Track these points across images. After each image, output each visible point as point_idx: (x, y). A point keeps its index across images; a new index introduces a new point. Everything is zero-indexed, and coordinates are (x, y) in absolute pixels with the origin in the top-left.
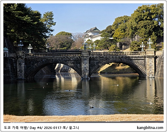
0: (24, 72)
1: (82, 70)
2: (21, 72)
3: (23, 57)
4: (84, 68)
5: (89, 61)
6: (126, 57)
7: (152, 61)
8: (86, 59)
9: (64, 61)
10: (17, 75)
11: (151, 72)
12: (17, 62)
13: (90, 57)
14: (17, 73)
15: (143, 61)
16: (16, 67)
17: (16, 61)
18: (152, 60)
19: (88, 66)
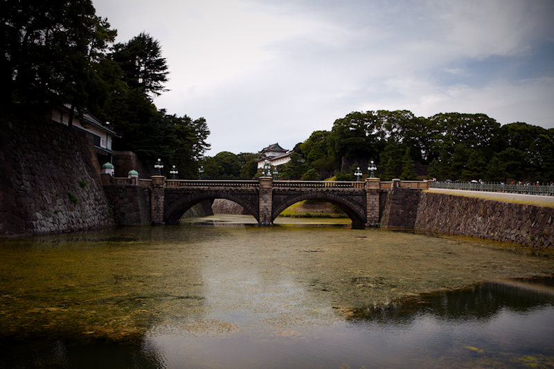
0: (162, 212)
1: (261, 210)
2: (158, 212)
3: (162, 186)
4: (263, 208)
5: (271, 196)
6: (333, 190)
7: (376, 199)
8: (266, 192)
9: (231, 194)
10: (151, 215)
11: (373, 216)
12: (152, 194)
13: (274, 190)
14: (150, 212)
15: (361, 198)
16: (150, 203)
17: (150, 192)
18: (375, 197)
19: (271, 205)
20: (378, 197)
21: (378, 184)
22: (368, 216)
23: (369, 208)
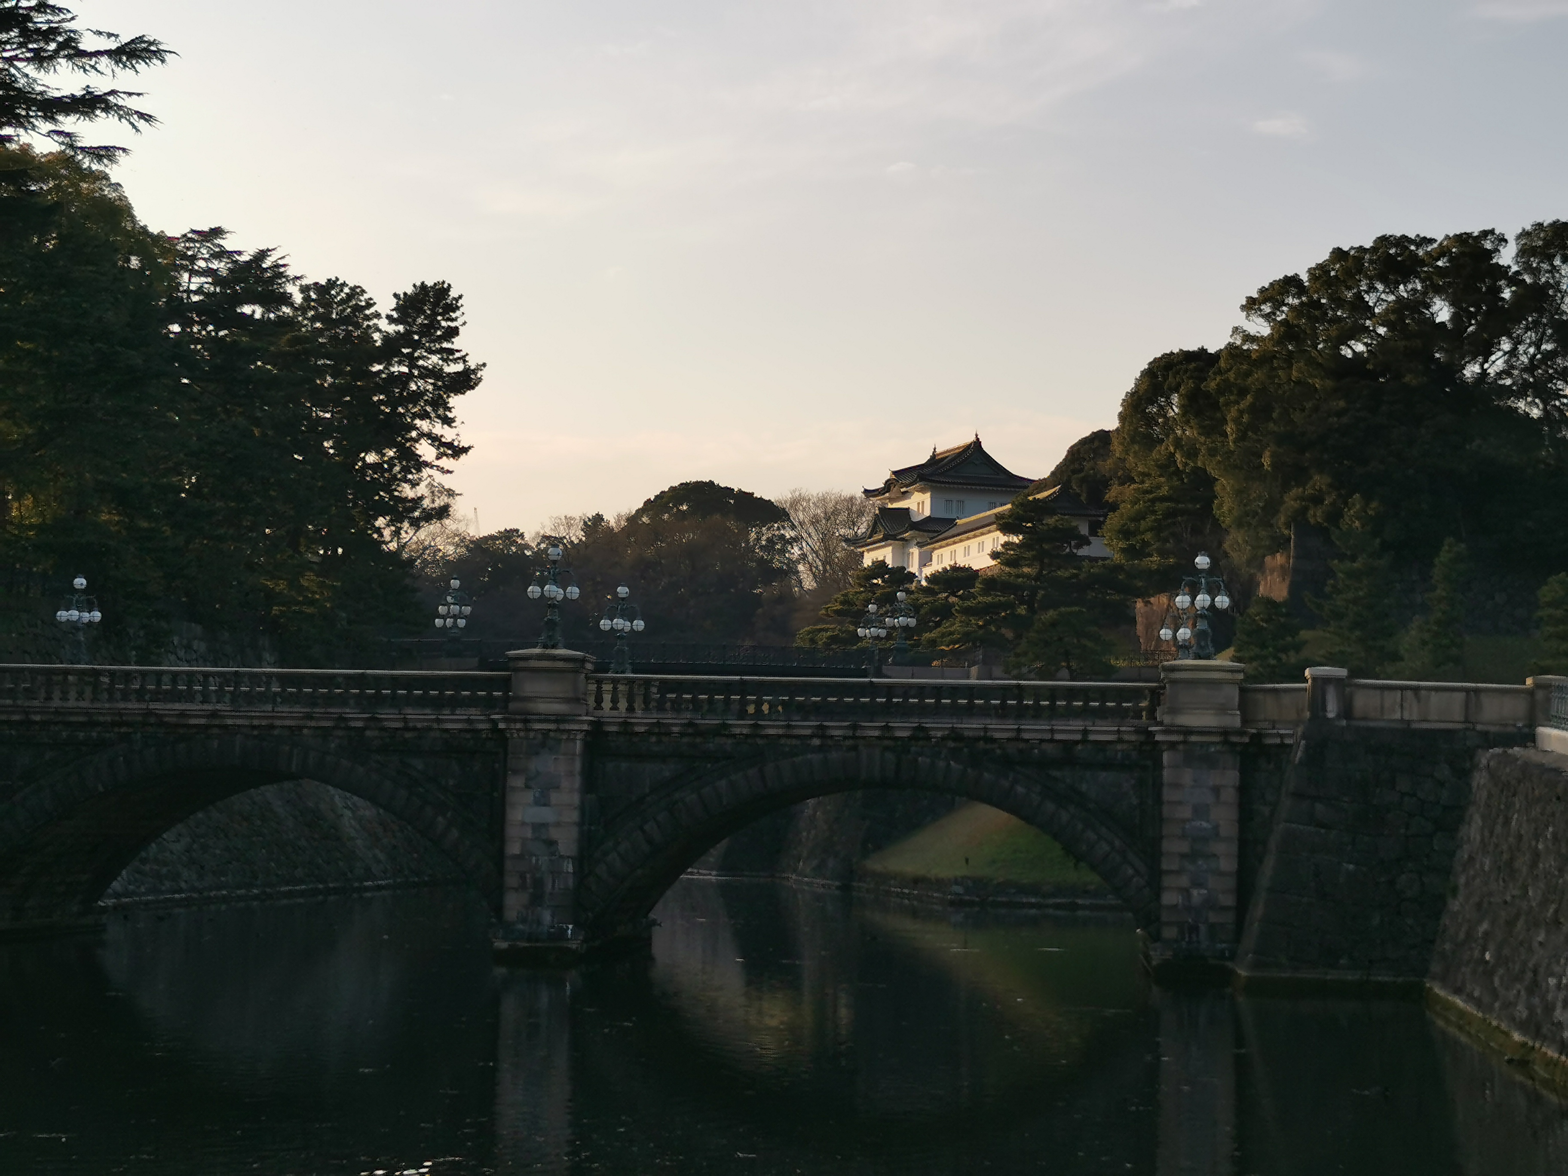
1: (514, 848)
4: (529, 834)
5: (578, 765)
6: (956, 735)
7: (1216, 790)
9: (341, 751)
11: (1197, 894)
13: (597, 725)
15: (1126, 782)
18: (1211, 778)
19: (575, 816)
20: (1230, 778)
21: (1235, 693)
22: (1169, 898)
23: (1173, 847)
